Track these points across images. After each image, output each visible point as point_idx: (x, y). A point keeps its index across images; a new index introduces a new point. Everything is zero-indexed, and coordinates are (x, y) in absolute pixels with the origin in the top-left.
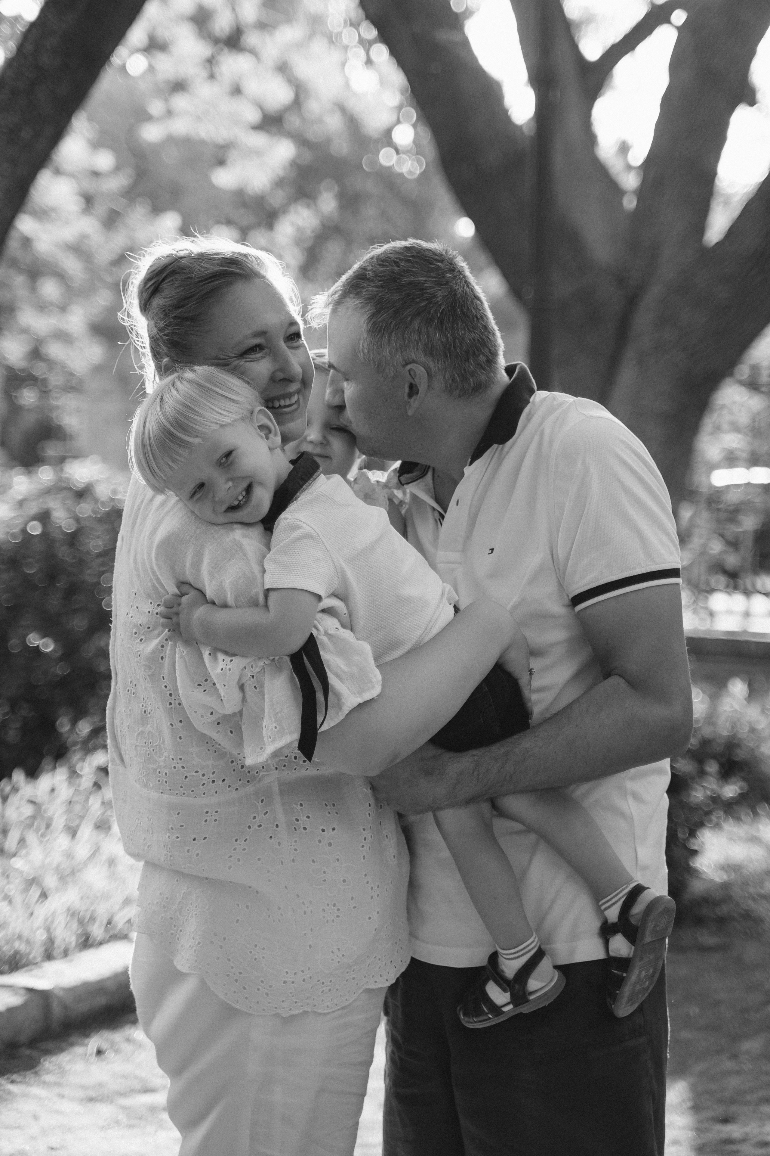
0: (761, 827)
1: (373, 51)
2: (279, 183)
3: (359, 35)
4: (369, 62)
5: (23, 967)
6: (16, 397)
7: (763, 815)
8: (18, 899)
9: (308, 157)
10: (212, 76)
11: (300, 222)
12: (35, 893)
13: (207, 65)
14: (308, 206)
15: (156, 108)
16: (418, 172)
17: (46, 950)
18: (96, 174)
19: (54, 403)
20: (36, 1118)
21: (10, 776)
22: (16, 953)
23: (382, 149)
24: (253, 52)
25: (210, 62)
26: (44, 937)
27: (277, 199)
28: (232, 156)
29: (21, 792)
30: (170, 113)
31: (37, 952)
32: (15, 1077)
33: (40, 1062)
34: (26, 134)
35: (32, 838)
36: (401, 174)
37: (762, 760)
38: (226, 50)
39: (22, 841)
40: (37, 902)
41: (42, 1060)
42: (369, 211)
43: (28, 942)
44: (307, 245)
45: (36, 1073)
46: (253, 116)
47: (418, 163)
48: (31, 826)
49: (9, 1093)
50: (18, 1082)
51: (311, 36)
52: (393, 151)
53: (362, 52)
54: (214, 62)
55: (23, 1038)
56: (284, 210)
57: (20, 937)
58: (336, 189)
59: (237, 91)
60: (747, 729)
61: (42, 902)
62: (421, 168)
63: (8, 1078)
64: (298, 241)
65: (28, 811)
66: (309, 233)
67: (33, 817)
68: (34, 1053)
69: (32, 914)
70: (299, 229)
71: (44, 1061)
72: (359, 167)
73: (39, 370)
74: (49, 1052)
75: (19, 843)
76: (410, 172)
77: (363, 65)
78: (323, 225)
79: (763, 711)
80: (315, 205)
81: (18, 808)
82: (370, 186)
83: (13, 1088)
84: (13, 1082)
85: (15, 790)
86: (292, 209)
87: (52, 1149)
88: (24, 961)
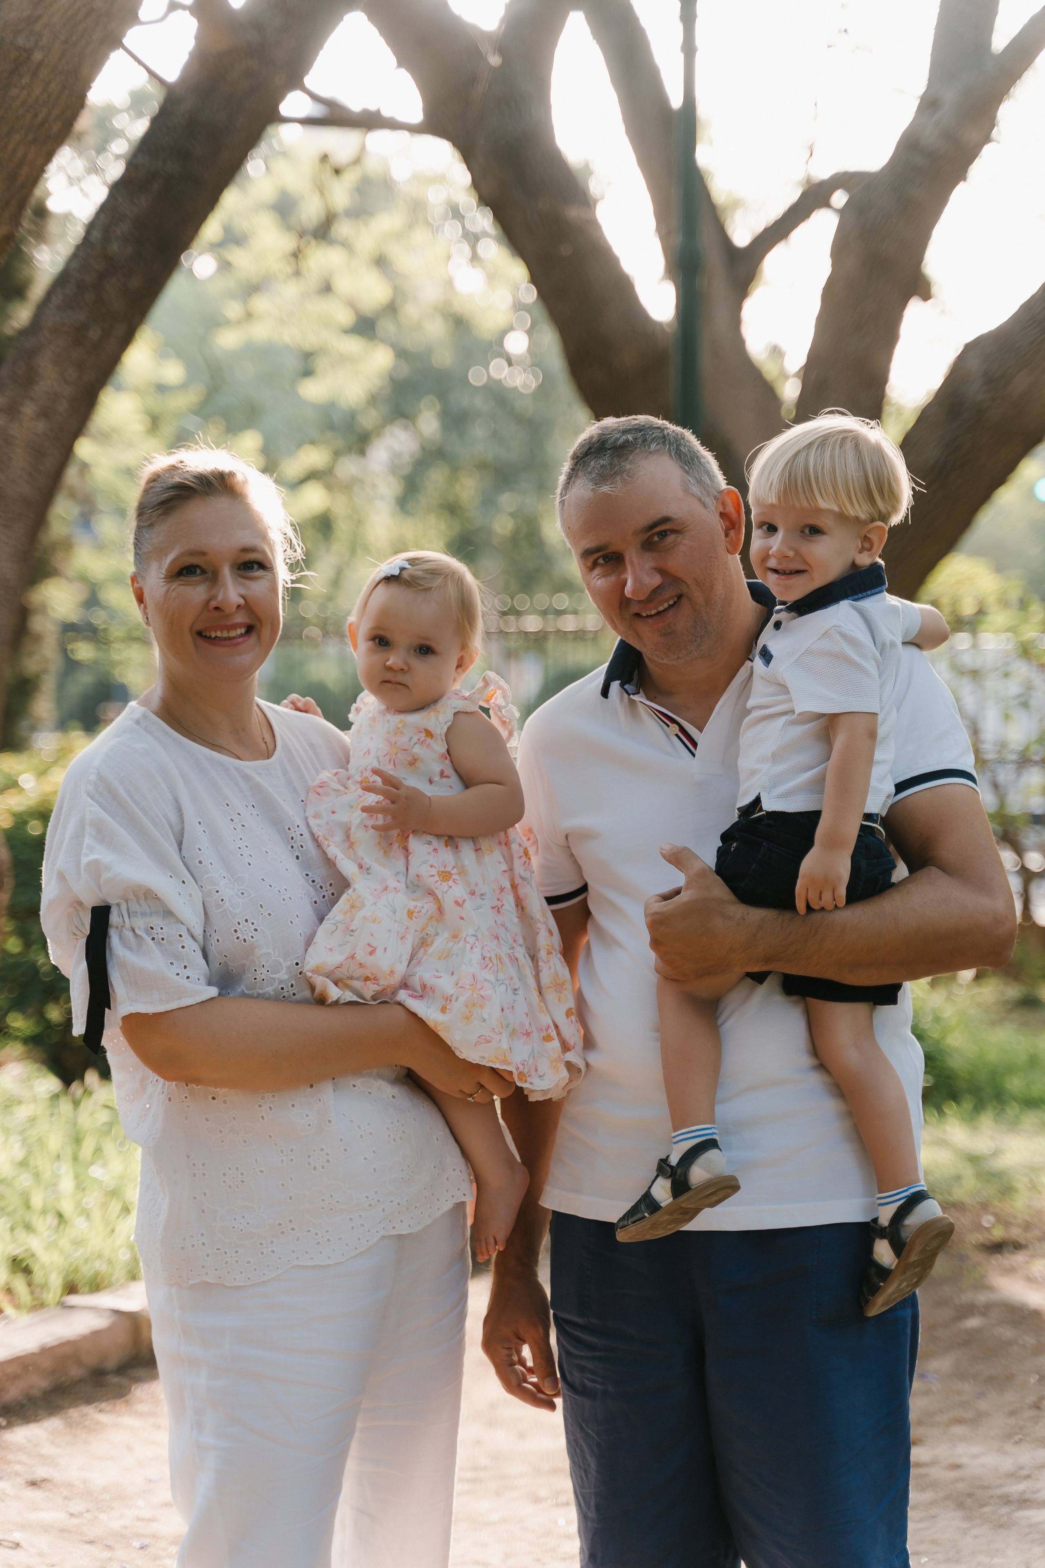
0: (948, 1128)
1: (480, 247)
2: (373, 400)
3: (464, 227)
4: (475, 258)
5: (105, 1288)
6: (72, 650)
7: (950, 1115)
8: (97, 1214)
9: (405, 371)
10: (297, 273)
11: (397, 446)
12: (115, 1207)
13: (292, 260)
14: (406, 428)
15: (233, 310)
16: (534, 385)
17: (130, 1272)
18: (161, 388)
19: (115, 656)
20: (129, 1448)
21: (82, 1078)
22: (97, 1274)
23: (492, 360)
24: (346, 245)
25: (296, 255)
26: (128, 1256)
27: (369, 420)
28: (321, 364)
29: (94, 1096)
30: (249, 316)
31: (119, 1273)
32: (103, 1405)
33: (130, 1389)
34: (94, 333)
35: (109, 1147)
36: (515, 389)
37: (948, 1053)
38: (313, 243)
39: (98, 1151)
40: (119, 1217)
41: (133, 1389)
42: (478, 432)
43: (110, 1262)
44: (406, 471)
45: (127, 1401)
46: (346, 317)
47: (533, 376)
48: (108, 1132)
49: (98, 1423)
50: (107, 1412)
51: (411, 226)
52: (504, 363)
53: (466, 249)
54: (300, 256)
55: (111, 1363)
56: (378, 431)
57: (100, 1256)
58: (438, 407)
59: (327, 288)
60: (930, 1018)
61: (124, 1218)
62: (537, 381)
63: (96, 1407)
64: (394, 469)
65: (103, 1117)
66: (407, 458)
67: (110, 1124)
68: (124, 1381)
69: (113, 1231)
70: (396, 455)
71: (135, 1389)
72: (465, 381)
73: (98, 618)
74: (138, 1380)
75: (94, 1154)
76: (525, 385)
77: (467, 263)
78: (423, 448)
79: (949, 998)
80: (415, 427)
81: (92, 1114)
82: (479, 403)
83: (102, 1418)
84: (101, 1411)
85: (88, 1093)
86: (387, 430)
87: (150, 1481)
88: (106, 1282)
